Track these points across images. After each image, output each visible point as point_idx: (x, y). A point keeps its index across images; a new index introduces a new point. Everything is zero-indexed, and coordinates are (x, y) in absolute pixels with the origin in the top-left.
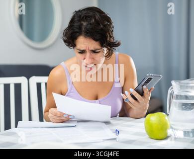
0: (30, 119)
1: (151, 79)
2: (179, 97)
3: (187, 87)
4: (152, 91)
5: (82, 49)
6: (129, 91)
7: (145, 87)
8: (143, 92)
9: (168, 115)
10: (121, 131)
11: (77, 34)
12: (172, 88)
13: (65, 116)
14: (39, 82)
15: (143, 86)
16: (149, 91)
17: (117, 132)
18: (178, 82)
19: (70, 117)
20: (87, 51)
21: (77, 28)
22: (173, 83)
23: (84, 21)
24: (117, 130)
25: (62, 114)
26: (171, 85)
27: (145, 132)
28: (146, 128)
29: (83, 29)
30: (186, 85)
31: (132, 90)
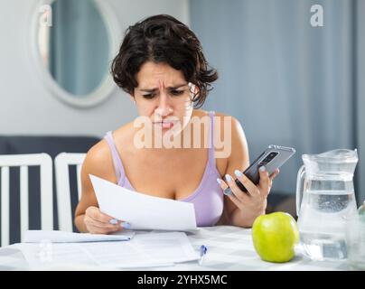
1: (275, 154)
2: (317, 184)
3: (330, 164)
4: (275, 176)
5: (151, 88)
6: (233, 175)
7: (262, 169)
8: (259, 178)
9: (296, 218)
10: (212, 247)
11: (141, 59)
12: (304, 169)
13: (112, 221)
14: (73, 163)
15: (259, 166)
16: (270, 176)
17: (204, 250)
18: (313, 157)
19: (122, 225)
20: (162, 90)
21: (139, 49)
22: (306, 158)
23: (149, 37)
24: (203, 247)
25: (108, 219)
26: (301, 163)
27: (253, 249)
28: (254, 241)
29: (150, 48)
30: (327, 162)
31: (239, 174)
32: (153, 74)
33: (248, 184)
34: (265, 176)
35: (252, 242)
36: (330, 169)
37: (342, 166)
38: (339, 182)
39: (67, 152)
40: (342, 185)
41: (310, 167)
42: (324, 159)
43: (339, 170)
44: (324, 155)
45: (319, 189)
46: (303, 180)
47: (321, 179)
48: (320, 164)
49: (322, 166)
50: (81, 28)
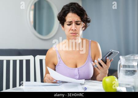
0: (35, 80)
1: (112, 53)
2: (125, 66)
3: (129, 59)
8: (106, 61)
9: (118, 78)
10: (88, 88)
12: (120, 61)
14: (41, 58)
15: (107, 57)
16: (110, 61)
17: (86, 89)
18: (124, 57)
20: (73, 22)
22: (121, 57)
25: (53, 79)
26: (119, 59)
28: (103, 86)
32: (71, 17)
33: (103, 63)
34: (108, 61)
35: (102, 86)
36: (129, 61)
37: (134, 60)
38: (132, 65)
39: (39, 55)
40: (133, 66)
41: (122, 61)
42: (127, 57)
43: (132, 61)
44: (127, 56)
45: (126, 68)
46: (120, 65)
47: (126, 64)
48: (126, 59)
49: (127, 60)
50: (45, 12)
